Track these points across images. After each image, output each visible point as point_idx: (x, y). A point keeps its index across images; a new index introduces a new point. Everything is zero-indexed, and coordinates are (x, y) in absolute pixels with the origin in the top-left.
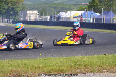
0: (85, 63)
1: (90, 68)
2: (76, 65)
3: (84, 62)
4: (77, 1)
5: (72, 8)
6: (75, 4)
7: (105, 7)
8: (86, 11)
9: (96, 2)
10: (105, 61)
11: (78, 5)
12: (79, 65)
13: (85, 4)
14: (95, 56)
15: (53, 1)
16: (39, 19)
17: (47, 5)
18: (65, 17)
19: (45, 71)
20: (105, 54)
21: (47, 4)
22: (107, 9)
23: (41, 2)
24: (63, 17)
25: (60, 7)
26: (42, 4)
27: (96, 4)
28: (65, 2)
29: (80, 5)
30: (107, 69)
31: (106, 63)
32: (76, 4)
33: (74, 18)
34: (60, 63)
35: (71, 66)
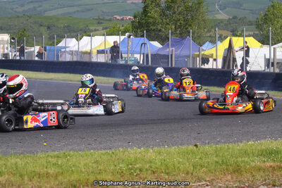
0: (153, 166)
1: (167, 177)
2: (132, 169)
3: (151, 162)
4: (103, 12)
5: (91, 28)
6: (99, 19)
7: (173, 27)
8: (129, 37)
9: (153, 16)
10: (200, 162)
11: (106, 20)
12: (141, 170)
13: (122, 19)
14: (173, 149)
15: (46, 11)
16: (13, 54)
17: (31, 20)
18: (77, 52)
19: (62, 183)
20: (196, 146)
21: (30, 17)
22: (178, 32)
23: (16, 12)
24: (72, 51)
25: (62, 26)
26: (18, 17)
27: (151, 20)
28: (75, 12)
29: (110, 20)
30: (206, 181)
31: (202, 166)
32: (101, 17)
33: (99, 52)
34: (95, 166)
35: (122, 173)
